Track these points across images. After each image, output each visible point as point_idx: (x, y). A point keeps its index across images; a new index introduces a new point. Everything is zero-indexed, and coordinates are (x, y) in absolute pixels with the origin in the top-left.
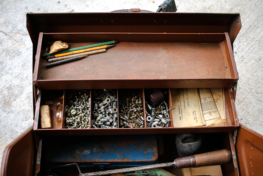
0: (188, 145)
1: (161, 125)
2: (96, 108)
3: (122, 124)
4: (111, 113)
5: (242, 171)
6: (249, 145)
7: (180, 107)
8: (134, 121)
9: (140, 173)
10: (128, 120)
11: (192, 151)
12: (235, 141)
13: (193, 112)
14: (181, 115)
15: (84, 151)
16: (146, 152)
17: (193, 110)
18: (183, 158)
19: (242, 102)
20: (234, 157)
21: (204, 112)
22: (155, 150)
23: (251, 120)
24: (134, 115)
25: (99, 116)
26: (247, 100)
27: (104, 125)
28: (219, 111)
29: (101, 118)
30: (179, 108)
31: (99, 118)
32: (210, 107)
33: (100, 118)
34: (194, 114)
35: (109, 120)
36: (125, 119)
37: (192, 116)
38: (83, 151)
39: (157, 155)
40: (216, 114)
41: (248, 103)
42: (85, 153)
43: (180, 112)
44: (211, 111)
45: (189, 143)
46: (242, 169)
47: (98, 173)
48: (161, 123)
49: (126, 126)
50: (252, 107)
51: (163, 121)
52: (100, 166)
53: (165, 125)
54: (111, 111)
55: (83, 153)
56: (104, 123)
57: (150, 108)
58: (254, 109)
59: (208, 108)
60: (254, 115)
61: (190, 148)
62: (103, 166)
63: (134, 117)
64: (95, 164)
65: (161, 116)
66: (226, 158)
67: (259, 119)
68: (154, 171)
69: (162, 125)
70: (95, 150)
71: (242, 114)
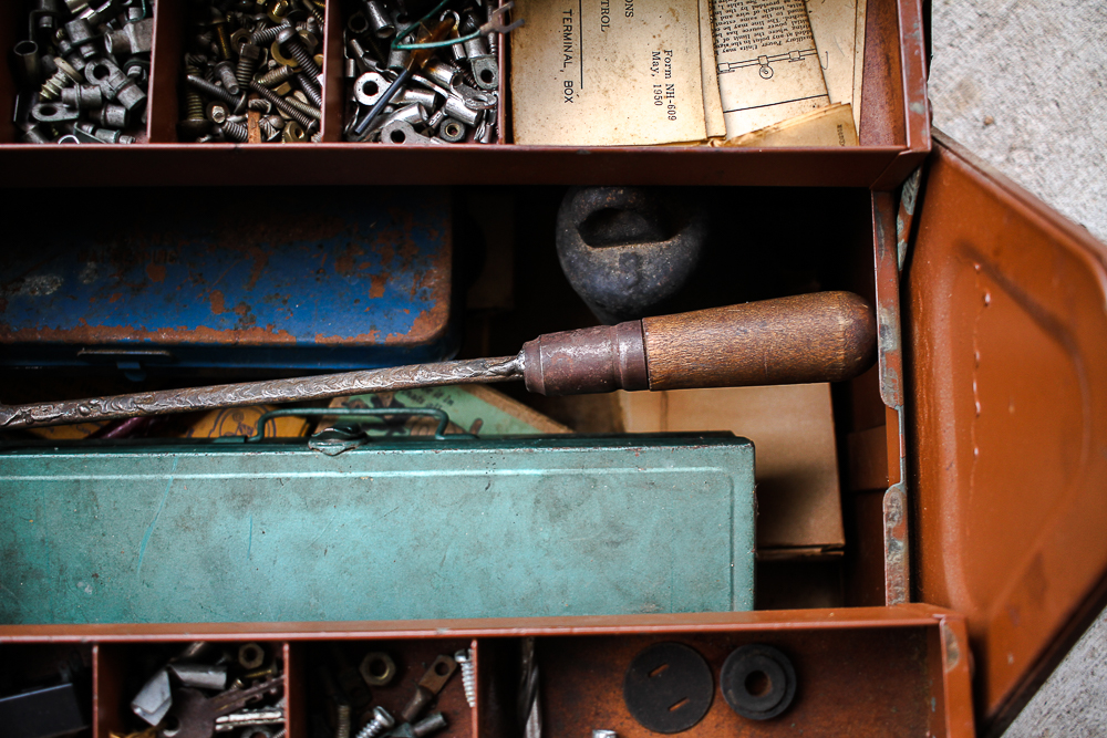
0: (625, 258)
1: (444, 132)
2: (46, 22)
3: (196, 119)
4: (135, 50)
5: (922, 429)
6: (978, 272)
7: (575, 24)
8: (274, 106)
9: (358, 407)
10: (239, 95)
11: (641, 292)
12: (902, 244)
13: (656, 56)
14: (573, 72)
15: (28, 280)
16: (378, 292)
17: (657, 42)
18: (577, 335)
19: (1004, 21)
20: (889, 343)
21: (724, 57)
22: (437, 279)
23: (1042, 128)
24: (277, 67)
25: (56, 71)
26: (1033, 13)
27: (88, 129)
28: (822, 54)
29: (68, 79)
30: (569, 29)
31: (54, 80)
32: (766, 25)
33: (58, 84)
34: (662, 66)
35: (120, 96)
36: (219, 90)
37: (645, 80)
38: (23, 281)
39: (441, 308)
40: (804, 72)
41: (1039, 31)
42: (33, 291)
43: (572, 53)
44: (772, 50)
45: (630, 248)
46: (923, 414)
47: (82, 409)
48: (445, 118)
49: (224, 131)
50: (1059, 53)
51: (457, 103)
52: (121, 366)
53: (470, 130)
54: (133, 41)
55: (24, 291)
56: (90, 112)
57: (381, 23)
58: (1067, 69)
59: (752, 34)
60: (1062, 100)
61: (630, 278)
62: (136, 366)
63: (273, 75)
64: (83, 352)
65: (445, 74)
66: (837, 348)
67: (1093, 125)
68: (438, 395)
69: (452, 130)
70: (88, 273)
71: (992, 89)
